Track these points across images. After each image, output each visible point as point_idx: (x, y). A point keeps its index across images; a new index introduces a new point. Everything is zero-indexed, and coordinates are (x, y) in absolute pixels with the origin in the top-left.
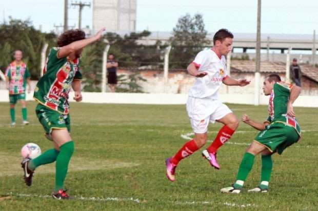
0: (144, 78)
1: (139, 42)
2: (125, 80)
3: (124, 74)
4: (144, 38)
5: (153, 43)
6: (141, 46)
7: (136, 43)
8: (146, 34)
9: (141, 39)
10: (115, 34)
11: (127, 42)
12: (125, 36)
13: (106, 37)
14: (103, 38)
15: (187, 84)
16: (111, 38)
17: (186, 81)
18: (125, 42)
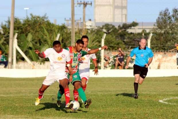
1: (129, 31)
4: (133, 27)
5: (140, 31)
6: (131, 33)
8: (135, 24)
9: (130, 29)
10: (111, 25)
11: (120, 31)
12: (119, 26)
13: (104, 27)
14: (102, 28)
15: (165, 61)
16: (108, 28)
17: (164, 59)
18: (118, 31)
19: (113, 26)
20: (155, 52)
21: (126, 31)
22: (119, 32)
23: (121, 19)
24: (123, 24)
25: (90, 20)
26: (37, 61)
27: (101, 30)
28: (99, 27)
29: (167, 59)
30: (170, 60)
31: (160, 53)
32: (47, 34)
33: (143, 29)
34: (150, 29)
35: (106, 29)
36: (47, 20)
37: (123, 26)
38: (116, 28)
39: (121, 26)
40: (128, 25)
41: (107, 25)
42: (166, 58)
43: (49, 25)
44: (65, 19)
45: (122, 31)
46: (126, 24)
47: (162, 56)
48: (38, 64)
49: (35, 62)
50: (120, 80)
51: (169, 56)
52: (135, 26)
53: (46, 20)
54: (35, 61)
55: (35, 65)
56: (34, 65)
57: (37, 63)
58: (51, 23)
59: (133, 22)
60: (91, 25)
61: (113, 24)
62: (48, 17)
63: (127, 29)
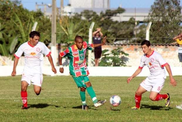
0: (126, 52)
1: (114, 19)
2: (108, 54)
3: (107, 49)
4: (118, 14)
5: (127, 19)
6: (117, 22)
7: (111, 20)
8: (121, 11)
9: (115, 16)
10: (92, 11)
11: (103, 19)
12: (101, 13)
13: (83, 14)
14: (81, 15)
15: (166, 57)
16: (89, 15)
17: (165, 54)
18: (101, 18)
19: (95, 13)
20: (154, 45)
21: (110, 19)
22: (101, 20)
23: (102, 4)
24: (106, 10)
25: (70, 5)
26: (8, 56)
27: (79, 17)
28: (77, 13)
29: (169, 54)
30: (173, 55)
31: (160, 47)
32: (20, 22)
33: (131, 17)
34: (145, 16)
35: (85, 16)
36: (21, 5)
37: (107, 13)
38: (98, 15)
39: (104, 12)
40: (113, 11)
41: (87, 12)
42: (168, 52)
43: (21, 12)
44: (36, 3)
45: (105, 19)
46: (109, 10)
47: (163, 50)
48: (10, 59)
49: (6, 57)
50: (115, 80)
51: (172, 51)
52: (121, 13)
53: (18, 5)
54: (6, 55)
55: (6, 60)
56: (4, 60)
57: (8, 58)
58: (24, 9)
59: (119, 8)
60: (70, 11)
61: (94, 11)
62: (21, 1)
63: (111, 17)
